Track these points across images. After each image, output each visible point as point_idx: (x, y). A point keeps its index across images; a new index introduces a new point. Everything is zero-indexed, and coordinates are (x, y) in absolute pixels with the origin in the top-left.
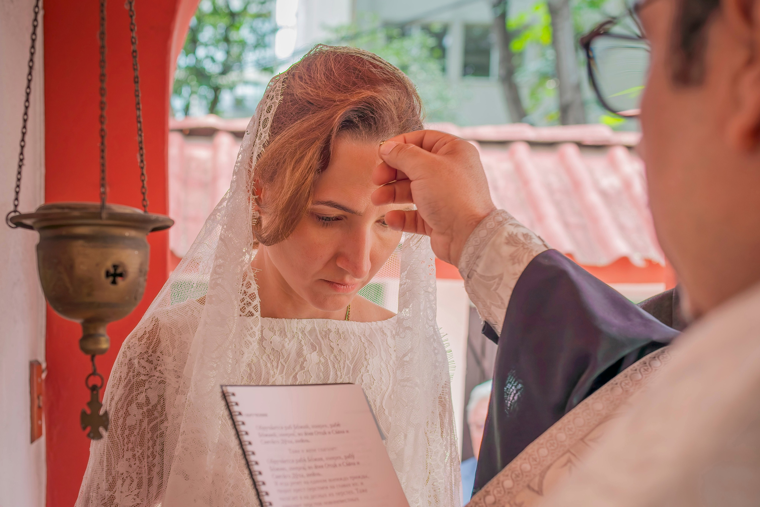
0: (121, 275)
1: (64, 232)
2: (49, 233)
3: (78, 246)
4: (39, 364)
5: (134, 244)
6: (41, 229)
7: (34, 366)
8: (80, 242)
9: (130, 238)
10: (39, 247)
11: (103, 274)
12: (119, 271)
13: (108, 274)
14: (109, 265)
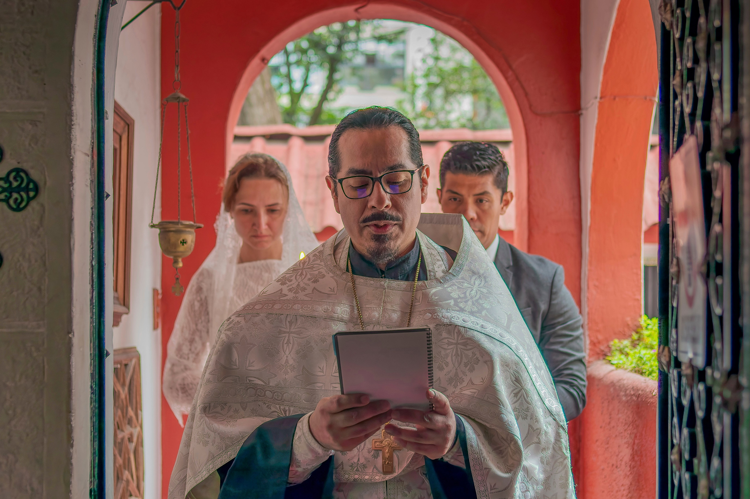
0: (185, 243)
1: (167, 230)
2: (163, 230)
3: (171, 234)
4: (157, 291)
5: (190, 233)
6: (160, 229)
7: (155, 291)
8: (172, 233)
9: (189, 231)
10: (159, 234)
11: (179, 242)
12: (185, 241)
13: (181, 242)
14: (181, 239)
